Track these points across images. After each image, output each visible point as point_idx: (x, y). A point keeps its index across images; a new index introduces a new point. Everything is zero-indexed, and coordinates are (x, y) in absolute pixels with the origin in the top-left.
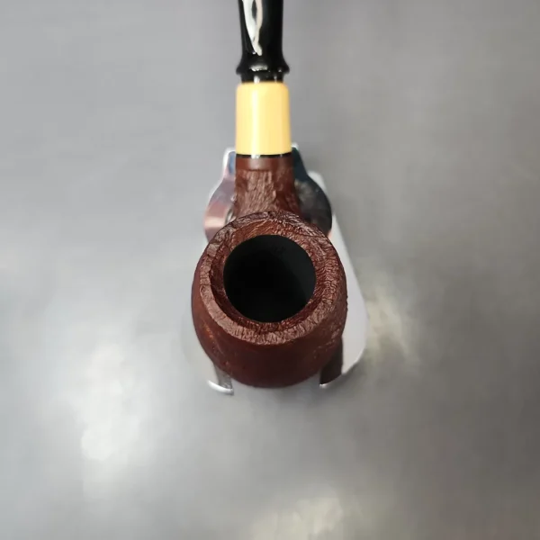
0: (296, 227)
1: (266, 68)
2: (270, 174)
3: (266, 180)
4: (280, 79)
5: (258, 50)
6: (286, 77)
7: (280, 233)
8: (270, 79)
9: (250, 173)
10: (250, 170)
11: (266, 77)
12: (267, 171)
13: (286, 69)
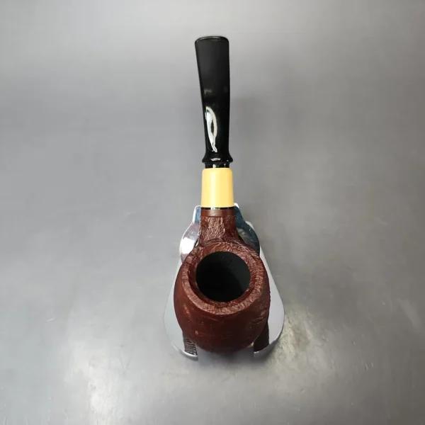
0: (238, 247)
1: (219, 159)
2: (222, 219)
3: (220, 222)
4: (227, 166)
5: (215, 150)
7: (229, 250)
8: (222, 167)
10: (210, 217)
11: (220, 165)
12: (220, 217)
13: (231, 160)
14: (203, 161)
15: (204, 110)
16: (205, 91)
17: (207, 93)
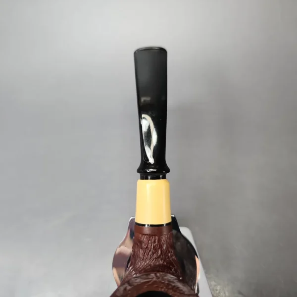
0: (174, 286)
1: (155, 170)
2: (157, 238)
3: (155, 242)
4: (164, 178)
5: (151, 161)
6: (168, 175)
7: (163, 290)
8: (158, 178)
9: (143, 236)
10: (143, 234)
11: (155, 176)
12: (155, 235)
13: (168, 171)
14: (139, 171)
15: (140, 117)
16: (143, 99)
17: (145, 101)
